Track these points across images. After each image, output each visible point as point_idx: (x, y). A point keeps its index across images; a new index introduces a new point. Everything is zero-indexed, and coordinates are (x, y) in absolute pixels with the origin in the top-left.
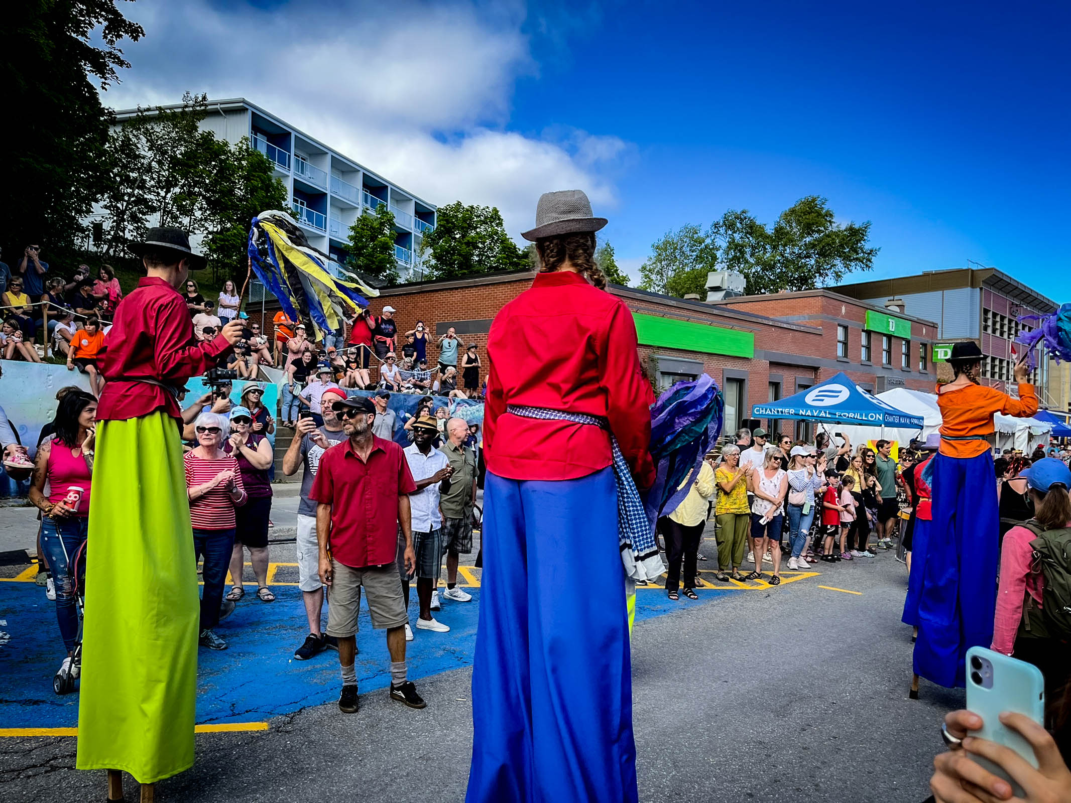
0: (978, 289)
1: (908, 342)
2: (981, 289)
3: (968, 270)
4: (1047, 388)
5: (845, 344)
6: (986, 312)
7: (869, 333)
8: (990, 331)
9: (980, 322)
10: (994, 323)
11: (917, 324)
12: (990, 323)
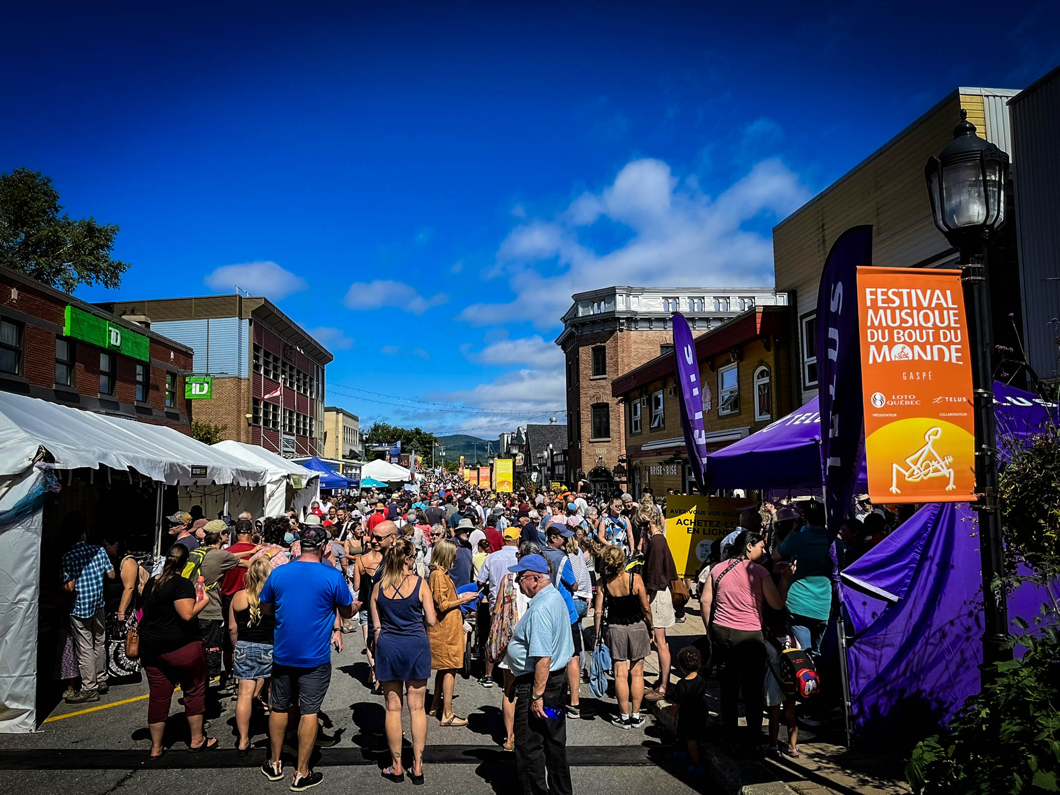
0: (247, 320)
2: (250, 320)
3: (238, 296)
9: (251, 361)
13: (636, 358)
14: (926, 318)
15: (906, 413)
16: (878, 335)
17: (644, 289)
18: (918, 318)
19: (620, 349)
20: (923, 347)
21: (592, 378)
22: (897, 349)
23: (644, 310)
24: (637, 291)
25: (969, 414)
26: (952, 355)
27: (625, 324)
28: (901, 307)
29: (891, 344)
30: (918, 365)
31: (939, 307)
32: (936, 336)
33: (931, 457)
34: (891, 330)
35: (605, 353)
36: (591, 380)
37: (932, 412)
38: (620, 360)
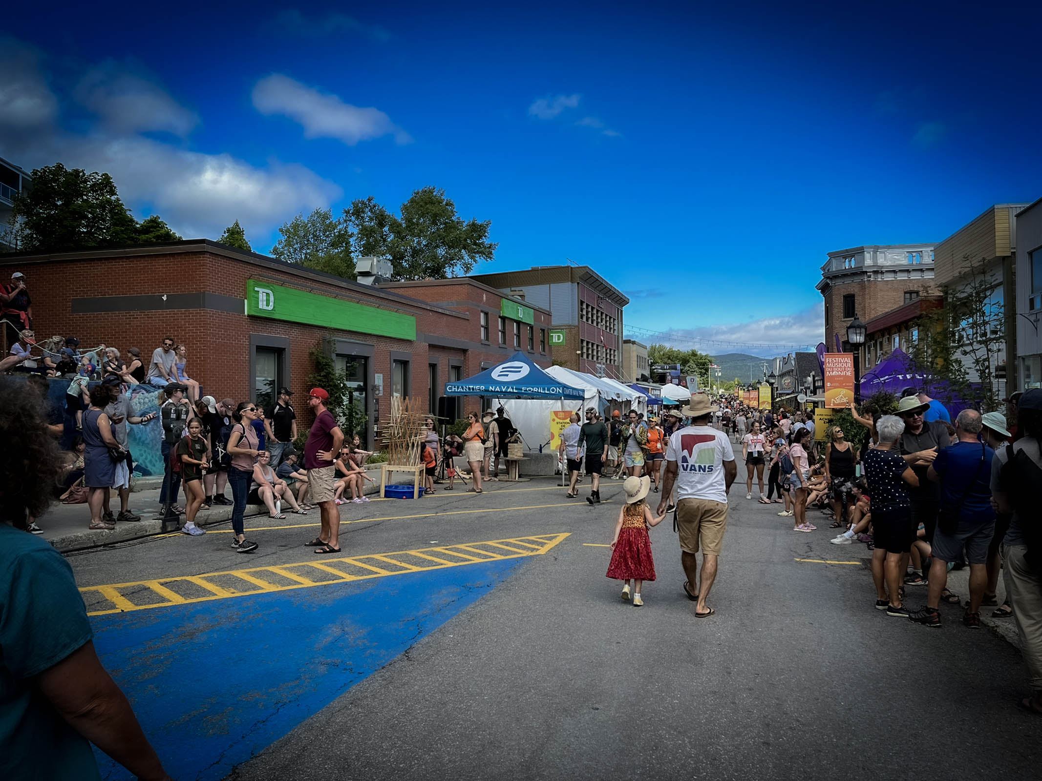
0: (576, 284)
1: (531, 327)
2: (578, 283)
3: (568, 267)
4: (622, 367)
5: (486, 328)
6: (582, 303)
7: (504, 319)
8: (585, 319)
9: (578, 312)
10: (587, 313)
11: (538, 311)
12: (584, 313)
13: (881, 303)
14: (842, 365)
15: (835, 387)
16: (829, 369)
17: (889, 246)
18: (840, 365)
19: (867, 297)
20: (841, 372)
21: (843, 320)
22: (834, 372)
23: (889, 263)
24: (884, 248)
25: (853, 388)
26: (849, 374)
27: (872, 277)
28: (836, 363)
29: (833, 371)
30: (840, 376)
31: (846, 362)
32: (845, 369)
33: (842, 397)
34: (833, 368)
35: (854, 300)
36: (841, 321)
37: (843, 387)
38: (867, 305)
